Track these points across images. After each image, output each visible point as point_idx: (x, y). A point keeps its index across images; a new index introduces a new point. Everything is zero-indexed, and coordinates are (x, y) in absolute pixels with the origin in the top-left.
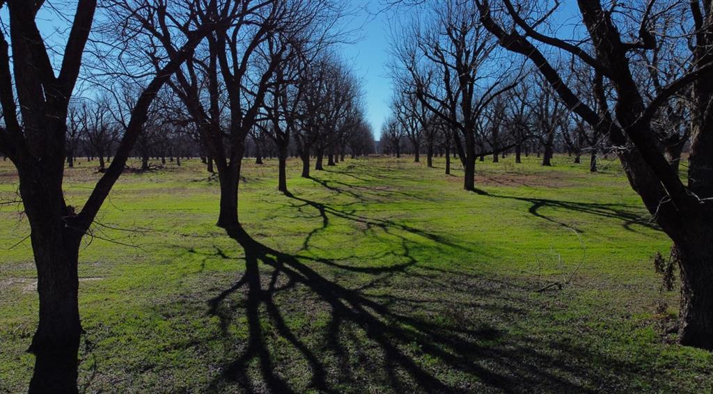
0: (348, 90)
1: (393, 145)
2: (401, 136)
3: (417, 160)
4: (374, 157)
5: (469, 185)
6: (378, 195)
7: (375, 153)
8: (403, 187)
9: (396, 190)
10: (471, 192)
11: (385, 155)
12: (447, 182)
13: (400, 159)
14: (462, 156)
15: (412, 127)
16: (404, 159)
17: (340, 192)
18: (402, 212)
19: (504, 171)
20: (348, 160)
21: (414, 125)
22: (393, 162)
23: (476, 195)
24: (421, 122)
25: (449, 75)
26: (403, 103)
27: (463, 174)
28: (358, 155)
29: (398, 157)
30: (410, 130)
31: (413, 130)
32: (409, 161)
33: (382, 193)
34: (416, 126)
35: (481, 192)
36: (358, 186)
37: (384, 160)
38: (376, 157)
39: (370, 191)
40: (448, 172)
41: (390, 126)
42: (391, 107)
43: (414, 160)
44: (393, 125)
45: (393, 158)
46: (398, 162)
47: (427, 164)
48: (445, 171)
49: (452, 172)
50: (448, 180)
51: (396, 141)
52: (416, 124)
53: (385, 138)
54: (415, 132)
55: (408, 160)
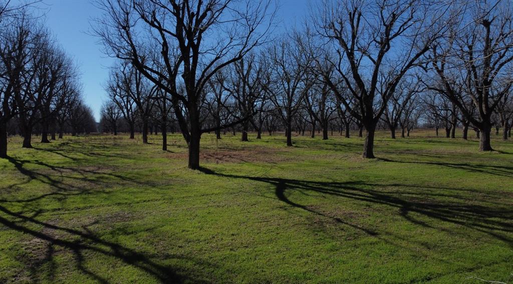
0: (60, 66)
1: (110, 124)
2: (117, 117)
3: (132, 137)
4: (94, 134)
5: (194, 164)
6: (85, 179)
7: (96, 131)
8: (117, 167)
9: (110, 171)
10: (197, 171)
11: (105, 133)
12: (166, 159)
13: (117, 136)
14: (185, 132)
15: (127, 108)
16: (121, 136)
17: (33, 178)
18: (116, 209)
19: (216, 146)
20: (67, 137)
21: (129, 106)
22: (110, 139)
23: (203, 176)
24: (136, 102)
25: (167, 48)
26: (118, 86)
27: (186, 151)
28: (79, 133)
29: (116, 134)
30: (125, 111)
31: (128, 111)
32: (126, 138)
33: (90, 176)
34: (131, 108)
35: (208, 171)
36: (63, 168)
37: (102, 137)
38: (95, 135)
39: (76, 175)
40: (165, 148)
41: (108, 109)
42: (107, 90)
43: (130, 137)
44: (110, 109)
45: (111, 136)
46: (115, 138)
47: (142, 140)
48: (162, 147)
49: (168, 148)
50: (167, 157)
51: (113, 122)
52: (131, 106)
53: (104, 119)
54: (130, 113)
55: (124, 137)
